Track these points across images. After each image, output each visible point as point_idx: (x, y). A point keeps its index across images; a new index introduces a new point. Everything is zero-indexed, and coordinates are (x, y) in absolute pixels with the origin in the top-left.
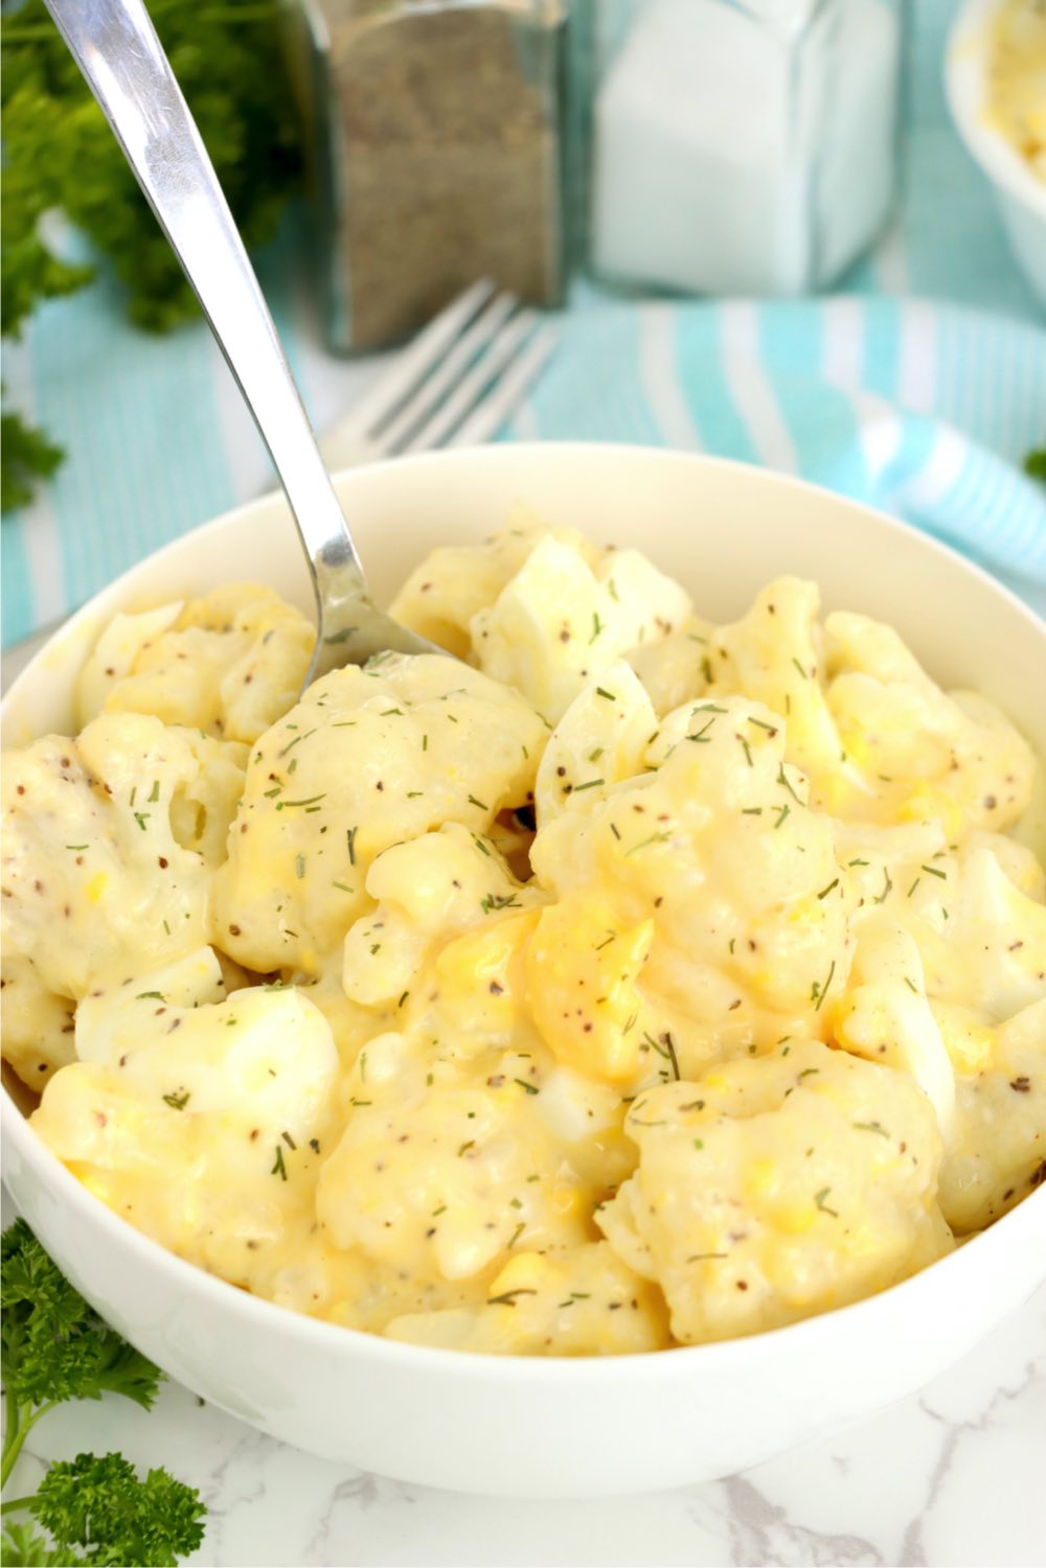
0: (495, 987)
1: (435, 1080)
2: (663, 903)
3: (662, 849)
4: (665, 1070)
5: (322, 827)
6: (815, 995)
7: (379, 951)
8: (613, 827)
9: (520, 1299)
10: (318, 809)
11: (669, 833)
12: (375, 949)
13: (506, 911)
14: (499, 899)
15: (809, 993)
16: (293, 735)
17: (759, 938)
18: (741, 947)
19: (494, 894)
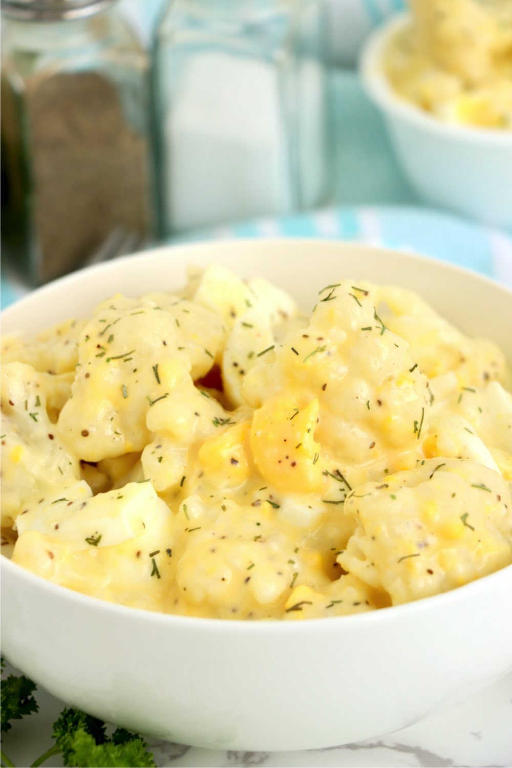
0: (234, 461)
1: (226, 507)
2: (327, 387)
3: (321, 356)
4: (342, 488)
5: (134, 369)
6: (416, 429)
7: (162, 460)
8: (293, 349)
9: (303, 606)
10: (131, 359)
11: (325, 346)
12: (160, 459)
13: (226, 426)
14: (221, 420)
15: (412, 428)
16: (105, 325)
17: (383, 396)
18: (373, 404)
19: (218, 417)
